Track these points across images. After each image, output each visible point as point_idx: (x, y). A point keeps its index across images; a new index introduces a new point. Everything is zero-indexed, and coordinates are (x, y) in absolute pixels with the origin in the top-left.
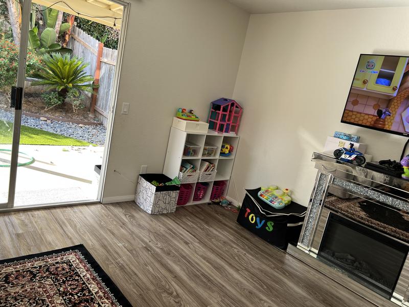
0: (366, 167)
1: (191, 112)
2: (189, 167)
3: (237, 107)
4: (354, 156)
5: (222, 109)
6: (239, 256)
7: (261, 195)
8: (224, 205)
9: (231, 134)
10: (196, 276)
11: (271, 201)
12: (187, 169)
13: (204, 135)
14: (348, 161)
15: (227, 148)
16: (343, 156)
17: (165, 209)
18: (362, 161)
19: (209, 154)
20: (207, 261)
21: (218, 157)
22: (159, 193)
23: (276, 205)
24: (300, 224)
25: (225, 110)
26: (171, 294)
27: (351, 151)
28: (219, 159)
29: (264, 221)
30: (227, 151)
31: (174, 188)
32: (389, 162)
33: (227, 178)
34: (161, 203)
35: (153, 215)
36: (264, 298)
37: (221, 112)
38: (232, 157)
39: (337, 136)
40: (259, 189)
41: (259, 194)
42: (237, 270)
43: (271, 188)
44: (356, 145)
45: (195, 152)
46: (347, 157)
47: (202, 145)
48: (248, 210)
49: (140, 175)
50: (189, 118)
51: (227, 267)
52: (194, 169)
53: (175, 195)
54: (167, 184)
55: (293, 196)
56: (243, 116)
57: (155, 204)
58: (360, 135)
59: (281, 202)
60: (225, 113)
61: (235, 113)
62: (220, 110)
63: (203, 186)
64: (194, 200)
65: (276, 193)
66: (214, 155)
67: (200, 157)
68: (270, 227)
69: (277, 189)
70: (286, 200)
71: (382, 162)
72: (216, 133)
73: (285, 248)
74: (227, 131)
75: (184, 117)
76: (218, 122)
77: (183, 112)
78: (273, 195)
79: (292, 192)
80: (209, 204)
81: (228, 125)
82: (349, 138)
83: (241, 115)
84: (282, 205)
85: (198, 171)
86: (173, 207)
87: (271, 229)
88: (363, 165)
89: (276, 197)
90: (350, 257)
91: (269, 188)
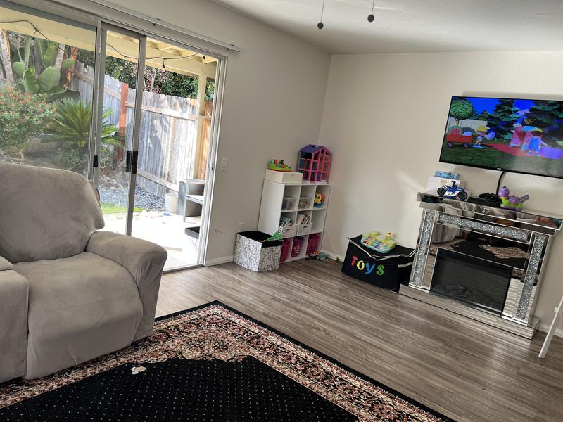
0: (468, 201)
1: (282, 162)
2: (287, 221)
3: (327, 153)
4: (456, 193)
5: (313, 157)
6: (359, 299)
7: (365, 242)
8: (322, 259)
9: (323, 183)
10: (331, 316)
11: (376, 247)
12: (285, 223)
13: (299, 186)
14: (452, 198)
15: (319, 198)
16: (447, 194)
17: (270, 265)
18: (464, 196)
19: (304, 207)
20: (334, 305)
21: (312, 208)
22: (264, 249)
23: (382, 249)
24: (409, 264)
25: (316, 157)
26: (319, 329)
27: (453, 188)
28: (314, 211)
29: (373, 266)
30: (319, 202)
31: (277, 243)
32: (487, 195)
33: (320, 230)
34: (266, 259)
35: (259, 272)
36: (396, 327)
37: (312, 160)
38: (324, 207)
39: (438, 175)
40: (361, 237)
41: (362, 241)
42: (364, 310)
43: (373, 233)
44: (458, 182)
45: (291, 206)
46: (451, 194)
47: (297, 196)
48: (355, 258)
49: (239, 233)
50: (283, 169)
51: (352, 308)
52: (292, 223)
53: (278, 250)
54: (269, 240)
55: (396, 239)
56: (333, 162)
57: (262, 261)
58: (458, 173)
59: (386, 246)
60: (315, 161)
61: (325, 160)
62: (311, 158)
63: (299, 239)
64: (292, 257)
65: (378, 238)
66: (308, 207)
67: (296, 209)
68: (381, 271)
69: (379, 234)
70: (390, 244)
71: (482, 196)
72: (308, 183)
73: (397, 290)
74: (318, 180)
75: (278, 169)
76: (310, 171)
77: (275, 163)
78: (376, 240)
79: (394, 236)
80: (306, 259)
81: (319, 173)
82: (450, 176)
83: (331, 162)
84: (388, 249)
85: (295, 224)
86: (276, 263)
87: (382, 272)
88: (466, 200)
89: (381, 242)
90: (460, 287)
91: (371, 234)
